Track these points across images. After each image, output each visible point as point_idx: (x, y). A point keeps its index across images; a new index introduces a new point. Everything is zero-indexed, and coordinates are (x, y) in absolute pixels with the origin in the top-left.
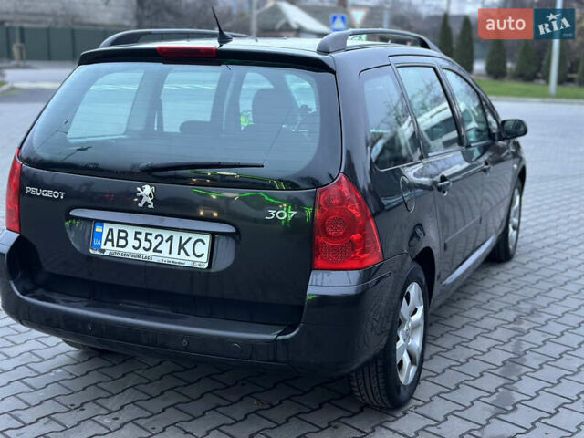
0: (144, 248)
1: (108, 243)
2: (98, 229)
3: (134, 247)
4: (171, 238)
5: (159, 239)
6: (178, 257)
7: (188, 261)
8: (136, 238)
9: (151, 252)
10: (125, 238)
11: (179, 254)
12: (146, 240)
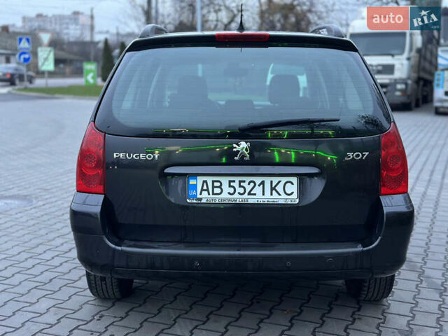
0: (239, 193)
1: (203, 192)
2: (192, 182)
3: (229, 193)
4: (263, 183)
5: (252, 184)
6: (272, 197)
7: (281, 199)
8: (230, 186)
9: (246, 196)
10: (220, 187)
11: (272, 195)
12: (240, 186)
